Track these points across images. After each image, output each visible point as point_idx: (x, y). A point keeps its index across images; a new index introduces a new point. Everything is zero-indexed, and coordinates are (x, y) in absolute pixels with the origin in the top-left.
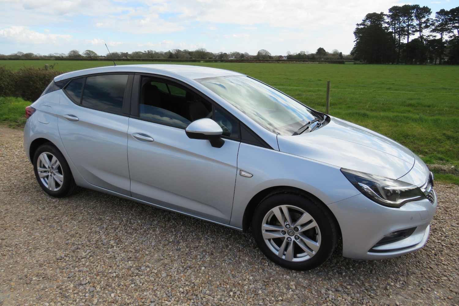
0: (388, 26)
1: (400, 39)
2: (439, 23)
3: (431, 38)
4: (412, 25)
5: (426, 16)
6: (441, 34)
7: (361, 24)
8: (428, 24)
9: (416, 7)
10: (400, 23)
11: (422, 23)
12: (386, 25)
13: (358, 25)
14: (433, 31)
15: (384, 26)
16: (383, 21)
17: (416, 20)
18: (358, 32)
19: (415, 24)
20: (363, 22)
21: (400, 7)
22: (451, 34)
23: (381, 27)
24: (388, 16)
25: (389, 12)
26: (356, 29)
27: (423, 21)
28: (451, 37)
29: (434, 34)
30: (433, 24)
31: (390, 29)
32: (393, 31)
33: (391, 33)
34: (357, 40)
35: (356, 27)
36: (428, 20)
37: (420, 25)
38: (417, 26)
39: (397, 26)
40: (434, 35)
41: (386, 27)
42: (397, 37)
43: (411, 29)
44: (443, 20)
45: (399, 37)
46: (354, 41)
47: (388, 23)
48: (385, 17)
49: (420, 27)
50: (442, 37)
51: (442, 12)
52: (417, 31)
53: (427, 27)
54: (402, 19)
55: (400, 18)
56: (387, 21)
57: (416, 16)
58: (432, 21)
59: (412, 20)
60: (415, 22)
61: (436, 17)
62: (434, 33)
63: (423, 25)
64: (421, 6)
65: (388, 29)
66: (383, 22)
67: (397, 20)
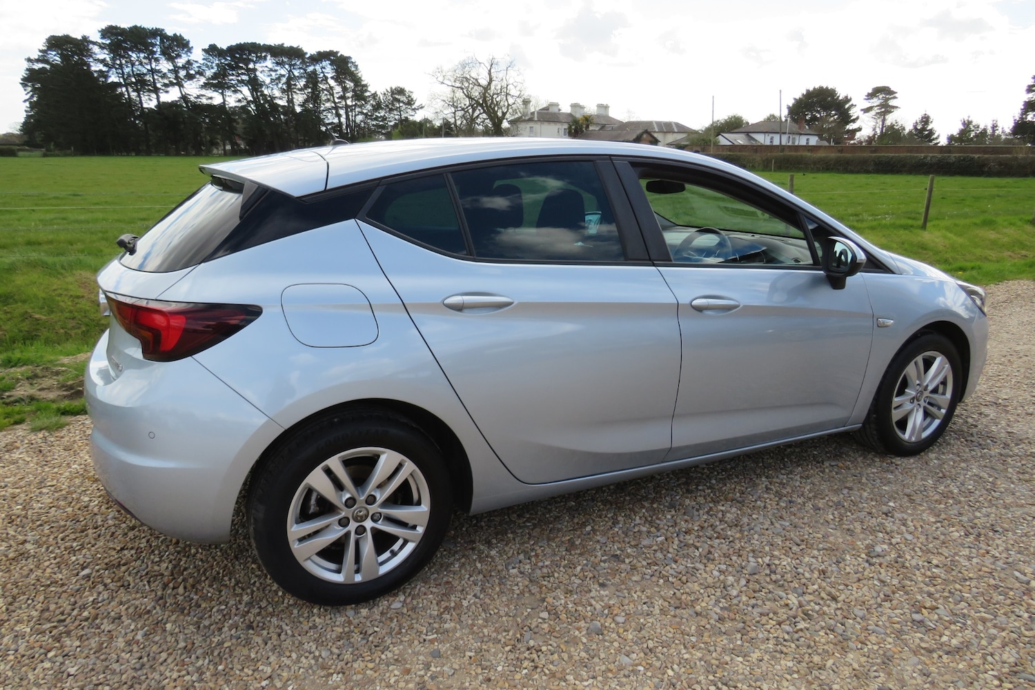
0: (105, 69)
1: (141, 100)
2: (213, 71)
3: (204, 101)
4: (159, 71)
5: (184, 55)
6: (222, 94)
7: (38, 61)
8: (192, 72)
9: (157, 33)
10: (133, 65)
11: (179, 68)
12: (101, 67)
13: (29, 60)
14: (205, 86)
15: (97, 69)
16: (91, 56)
17: (165, 62)
18: (31, 78)
19: (165, 71)
20: (40, 54)
21: (124, 29)
22: (240, 96)
23: (90, 73)
24: (102, 47)
25: (102, 38)
26: (27, 70)
27: (180, 65)
28: (239, 101)
29: (209, 93)
30: (201, 73)
31: (113, 76)
32: (122, 80)
33: (118, 85)
34: (32, 96)
35: (26, 65)
36: (189, 62)
37: (175, 71)
38: (169, 75)
39: (127, 70)
40: (210, 95)
41: (101, 71)
42: (134, 95)
43: (160, 79)
44: (218, 65)
45: (139, 96)
46: (25, 101)
47: (103, 61)
48: (96, 49)
49: (177, 77)
50: (224, 100)
51: (212, 50)
52: (172, 84)
53: (190, 77)
54: (134, 55)
55: (130, 53)
56: (101, 57)
57: (163, 53)
58: (199, 67)
59: (157, 60)
60: (165, 66)
61: (204, 59)
62: (208, 91)
63: (182, 73)
64: (170, 33)
65: (106, 77)
66: (91, 60)
67: (123, 57)
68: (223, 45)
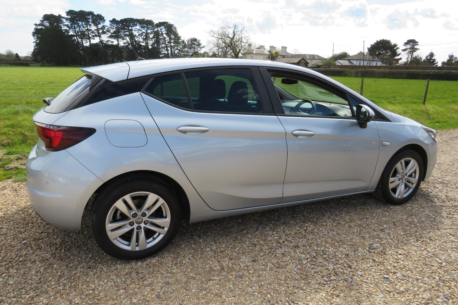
0: (68, 29)
1: (83, 42)
2: (114, 30)
3: (110, 43)
4: (91, 30)
5: (102, 23)
6: (117, 40)
7: (39, 25)
8: (105, 31)
9: (91, 13)
10: (80, 27)
11: (99, 29)
12: (66, 28)
13: (36, 25)
14: (111, 37)
15: (64, 29)
16: (62, 23)
17: (94, 26)
18: (37, 32)
19: (93, 30)
20: (41, 22)
21: (76, 12)
22: (125, 41)
23: (61, 31)
24: (67, 19)
25: (67, 16)
26: (35, 29)
27: (100, 27)
28: (125, 43)
30: (109, 31)
31: (71, 32)
32: (75, 34)
33: (73, 36)
34: (37, 40)
35: (34, 27)
36: (104, 26)
38: (95, 32)
39: (77, 30)
40: (112, 41)
41: (66, 30)
42: (80, 40)
43: (91, 34)
44: (116, 27)
45: (82, 41)
46: (34, 42)
47: (67, 26)
48: (64, 20)
49: (98, 33)
50: (118, 43)
51: (114, 21)
52: (96, 36)
53: (104, 33)
54: (80, 23)
55: (79, 22)
56: (66, 24)
57: (92, 22)
58: (108, 28)
59: (90, 25)
60: (93, 28)
61: (110, 25)
62: (111, 39)
63: (101, 31)
64: (96, 13)
65: (68, 32)
66: (62, 25)
67: (76, 24)
68: (118, 19)
